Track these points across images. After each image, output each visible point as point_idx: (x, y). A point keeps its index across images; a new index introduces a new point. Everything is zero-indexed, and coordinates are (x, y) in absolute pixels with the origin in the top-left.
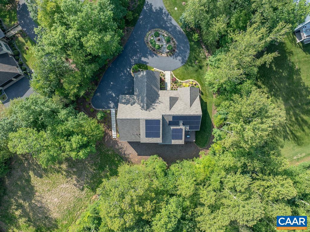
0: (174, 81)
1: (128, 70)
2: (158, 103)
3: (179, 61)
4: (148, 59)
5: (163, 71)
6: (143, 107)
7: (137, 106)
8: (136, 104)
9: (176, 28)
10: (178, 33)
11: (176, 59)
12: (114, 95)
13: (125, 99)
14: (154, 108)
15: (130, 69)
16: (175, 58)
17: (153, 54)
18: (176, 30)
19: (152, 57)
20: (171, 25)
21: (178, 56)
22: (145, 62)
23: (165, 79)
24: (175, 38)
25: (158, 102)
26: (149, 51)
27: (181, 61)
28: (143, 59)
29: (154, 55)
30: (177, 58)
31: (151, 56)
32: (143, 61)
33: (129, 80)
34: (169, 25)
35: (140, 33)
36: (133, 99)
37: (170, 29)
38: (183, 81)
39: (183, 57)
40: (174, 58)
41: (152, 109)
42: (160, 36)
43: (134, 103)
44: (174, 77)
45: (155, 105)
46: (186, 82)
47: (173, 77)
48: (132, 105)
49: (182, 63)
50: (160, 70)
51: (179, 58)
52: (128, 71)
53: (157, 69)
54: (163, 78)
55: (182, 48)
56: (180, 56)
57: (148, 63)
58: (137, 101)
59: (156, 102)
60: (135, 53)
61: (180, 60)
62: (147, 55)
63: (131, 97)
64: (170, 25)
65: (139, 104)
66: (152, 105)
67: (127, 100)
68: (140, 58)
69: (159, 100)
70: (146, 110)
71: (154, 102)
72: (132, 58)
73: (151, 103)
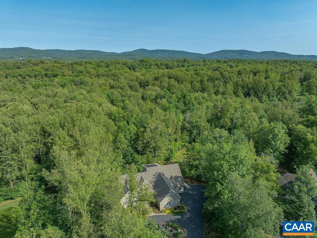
1: (188, 208)
4: (174, 218)
5: (156, 214)
6: (163, 175)
7: (168, 175)
8: (169, 178)
12: (190, 192)
13: (179, 182)
14: (154, 175)
22: (176, 215)
23: (153, 210)
25: (152, 183)
28: (180, 217)
29: (170, 221)
31: (172, 220)
32: (178, 216)
35: (194, 234)
36: (173, 183)
41: (156, 175)
43: (171, 178)
45: (154, 179)
48: (172, 176)
50: (160, 214)
53: (164, 214)
58: (169, 181)
59: (154, 182)
60: (189, 219)
62: (176, 220)
63: (175, 183)
65: (167, 178)
66: (156, 178)
67: (177, 180)
68: (182, 217)
69: (152, 185)
70: (160, 173)
71: (155, 182)
72: (190, 215)
73: (158, 180)
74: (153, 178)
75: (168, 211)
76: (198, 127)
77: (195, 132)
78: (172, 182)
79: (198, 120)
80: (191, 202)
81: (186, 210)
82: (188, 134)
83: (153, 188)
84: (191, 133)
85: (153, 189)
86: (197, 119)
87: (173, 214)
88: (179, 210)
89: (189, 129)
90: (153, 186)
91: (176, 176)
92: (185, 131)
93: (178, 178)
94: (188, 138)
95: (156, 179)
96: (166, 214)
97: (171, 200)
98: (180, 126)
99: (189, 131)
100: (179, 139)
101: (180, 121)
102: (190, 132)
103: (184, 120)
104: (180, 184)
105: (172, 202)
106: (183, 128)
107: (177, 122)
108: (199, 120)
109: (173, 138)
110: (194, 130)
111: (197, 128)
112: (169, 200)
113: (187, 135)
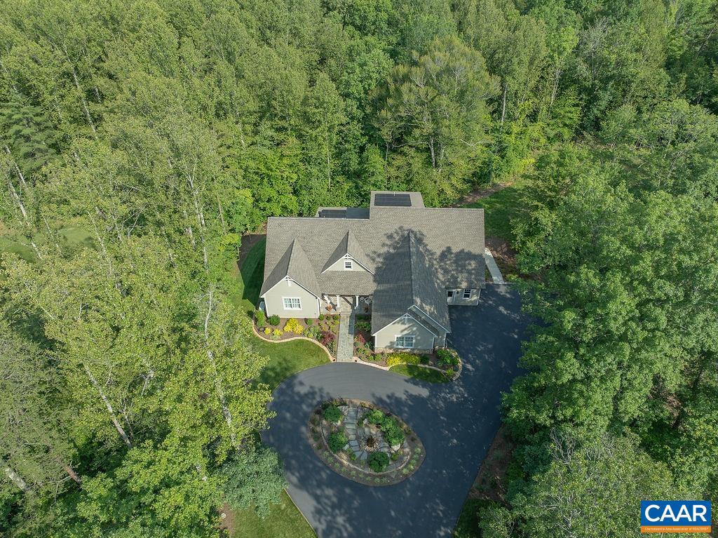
0: (327, 338)
1: (469, 367)
2: (379, 256)
3: (303, 381)
4: (407, 392)
5: (359, 361)
6: (419, 241)
7: (435, 245)
8: (438, 253)
9: (299, 481)
10: (293, 462)
11: (311, 387)
12: (501, 308)
13: (469, 272)
14: (390, 237)
15: (464, 368)
16: (317, 390)
17: (391, 404)
18: (303, 472)
19: (393, 394)
20: (319, 492)
21: (306, 395)
22: (416, 384)
23: (355, 344)
24: (308, 447)
25: (378, 259)
26: (405, 412)
27: (296, 381)
28: (424, 392)
29: (388, 401)
30: (311, 390)
31: (396, 398)
32: (424, 386)
33: (463, 340)
34: (329, 492)
35: (441, 472)
36: (446, 271)
37: (324, 476)
38: (301, 338)
39: (290, 393)
40: (321, 390)
41: (395, 235)
42: (365, 456)
43: (443, 256)
44: (325, 348)
45: (386, 249)
46: (292, 334)
47: (331, 349)
48: (449, 249)
49: (294, 377)
50: (369, 364)
51: (303, 390)
52: (468, 362)
53: (380, 367)
54: (361, 345)
55: (288, 415)
56: (298, 394)
57: (406, 381)
58: (435, 262)
59: (384, 259)
60: (453, 411)
61: (301, 384)
62: (410, 403)
63: (453, 275)
64: (323, 490)
65: (429, 251)
66: (395, 248)
67: (464, 266)
68: (433, 394)
69: (375, 266)
70: (410, 231)
71: (388, 258)
72: (463, 396)
73: (397, 254)
74: (384, 245)
75: (397, 361)
76: (623, 83)
77: (605, 98)
78: (442, 269)
79: (630, 56)
80: (490, 346)
81: (458, 374)
82: (581, 99)
83: (374, 276)
84: (593, 99)
85: (375, 281)
86: (624, 54)
87: (408, 376)
88: (435, 366)
89: (588, 84)
90: (378, 269)
91: (462, 251)
92: (572, 92)
93: (470, 259)
94: (575, 115)
95: (392, 251)
96: (387, 369)
97: (413, 333)
98: (558, 72)
99: (590, 91)
100: (543, 114)
101: (560, 53)
102: (589, 95)
103: (577, 50)
104: (469, 280)
105: (416, 338)
106: (567, 80)
107: (552, 57)
108: (634, 55)
109: (523, 110)
110: (605, 89)
111: (618, 84)
112: (406, 332)
113: (577, 105)
